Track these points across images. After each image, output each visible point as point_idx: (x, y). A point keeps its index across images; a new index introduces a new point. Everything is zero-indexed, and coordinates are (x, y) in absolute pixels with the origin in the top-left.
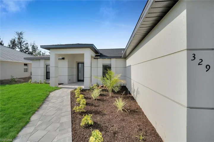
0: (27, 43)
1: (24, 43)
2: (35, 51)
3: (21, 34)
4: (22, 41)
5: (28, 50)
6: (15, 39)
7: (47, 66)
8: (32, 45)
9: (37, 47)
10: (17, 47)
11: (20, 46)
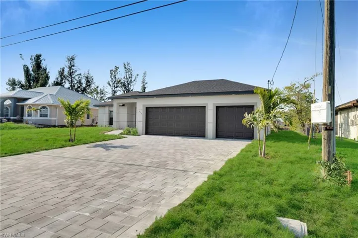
0: (80, 74)
1: (76, 74)
2: (89, 85)
3: (72, 59)
4: (74, 71)
5: (81, 86)
6: (64, 68)
7: (111, 112)
8: (86, 76)
9: (93, 79)
10: (66, 81)
11: (70, 80)
